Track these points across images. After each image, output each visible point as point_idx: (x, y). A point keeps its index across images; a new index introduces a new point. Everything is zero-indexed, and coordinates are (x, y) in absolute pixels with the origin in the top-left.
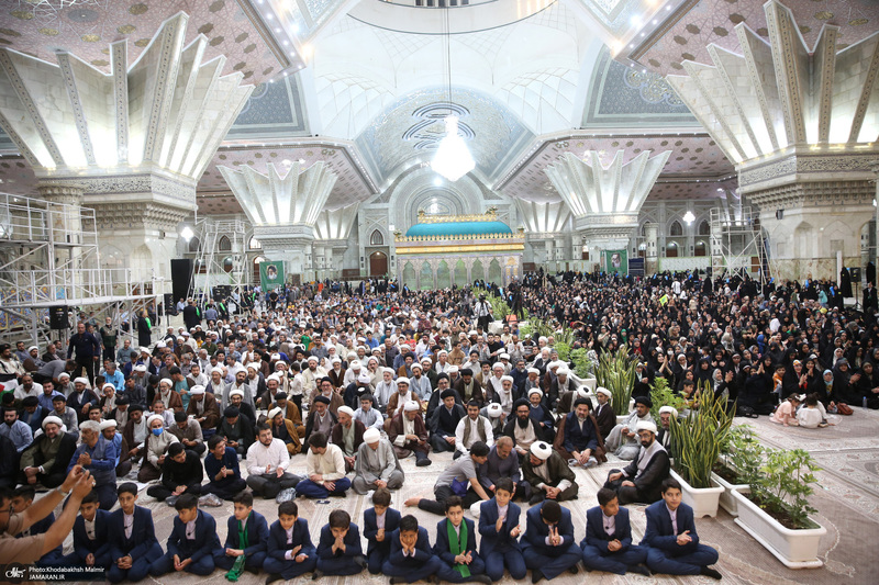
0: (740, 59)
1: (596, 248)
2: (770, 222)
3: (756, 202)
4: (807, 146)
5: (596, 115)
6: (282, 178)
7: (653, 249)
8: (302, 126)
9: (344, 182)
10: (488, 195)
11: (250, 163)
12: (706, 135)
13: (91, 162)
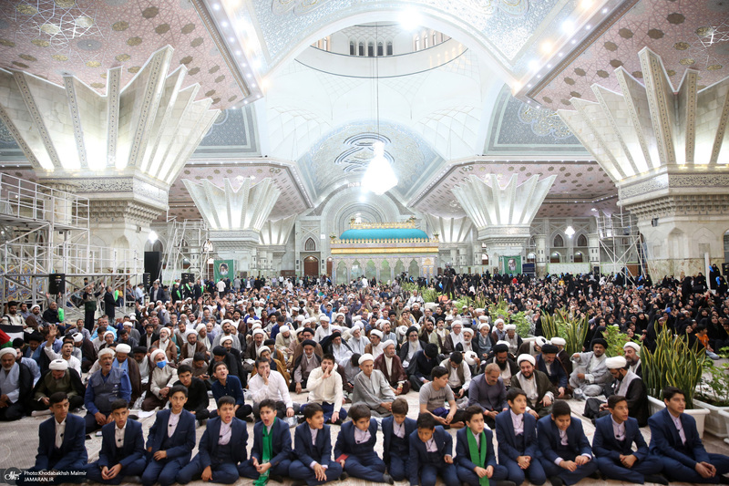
0: (619, 96)
1: (495, 254)
2: (647, 229)
3: (634, 212)
4: (676, 166)
5: (496, 145)
6: (236, 191)
7: (542, 256)
8: (254, 149)
9: (286, 197)
10: (403, 211)
11: (210, 178)
12: (595, 163)
13: (84, 165)
